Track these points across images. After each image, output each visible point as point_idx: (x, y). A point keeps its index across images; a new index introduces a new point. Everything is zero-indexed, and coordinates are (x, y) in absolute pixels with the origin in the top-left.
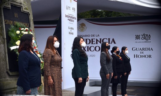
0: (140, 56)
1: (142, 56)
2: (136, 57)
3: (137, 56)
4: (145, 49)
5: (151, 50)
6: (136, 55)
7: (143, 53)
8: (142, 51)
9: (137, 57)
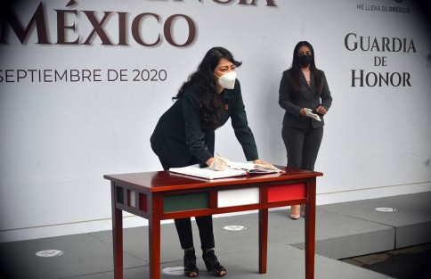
0: (372, 80)
1: (379, 79)
2: (358, 82)
3: (364, 80)
4: (390, 46)
5: (411, 50)
6: (358, 75)
7: (382, 61)
8: (380, 54)
9: (362, 85)
